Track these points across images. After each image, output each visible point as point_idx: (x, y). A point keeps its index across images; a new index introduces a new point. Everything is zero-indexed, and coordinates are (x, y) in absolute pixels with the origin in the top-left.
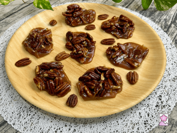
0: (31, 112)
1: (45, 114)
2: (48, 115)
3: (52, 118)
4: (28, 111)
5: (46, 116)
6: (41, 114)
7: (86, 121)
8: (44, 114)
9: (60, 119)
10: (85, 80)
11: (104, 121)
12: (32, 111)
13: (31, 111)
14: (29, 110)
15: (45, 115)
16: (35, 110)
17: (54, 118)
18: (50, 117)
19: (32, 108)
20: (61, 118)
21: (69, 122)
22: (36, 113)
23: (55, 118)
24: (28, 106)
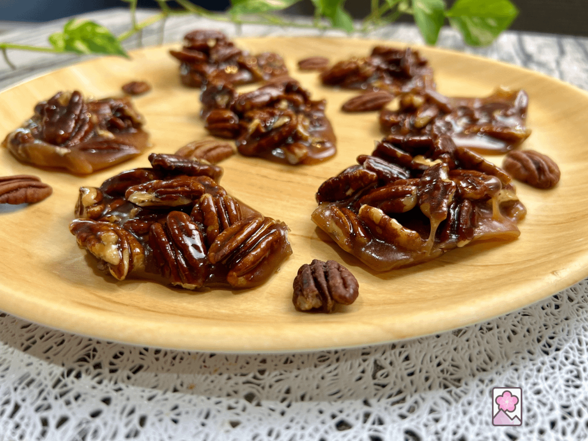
0: (68, 403)
1: (175, 390)
2: (200, 393)
3: (232, 402)
4: (51, 400)
5: (188, 397)
6: (147, 394)
7: (451, 369)
8: (169, 395)
9: (282, 395)
10: (349, 192)
11: (543, 342)
12: (77, 398)
13: (71, 396)
14: (57, 391)
15: (177, 395)
16: (100, 382)
17: (243, 402)
18: (214, 399)
19: (78, 376)
20: (288, 391)
21: (353, 395)
22: (107, 401)
23: (250, 398)
24: (45, 373)
